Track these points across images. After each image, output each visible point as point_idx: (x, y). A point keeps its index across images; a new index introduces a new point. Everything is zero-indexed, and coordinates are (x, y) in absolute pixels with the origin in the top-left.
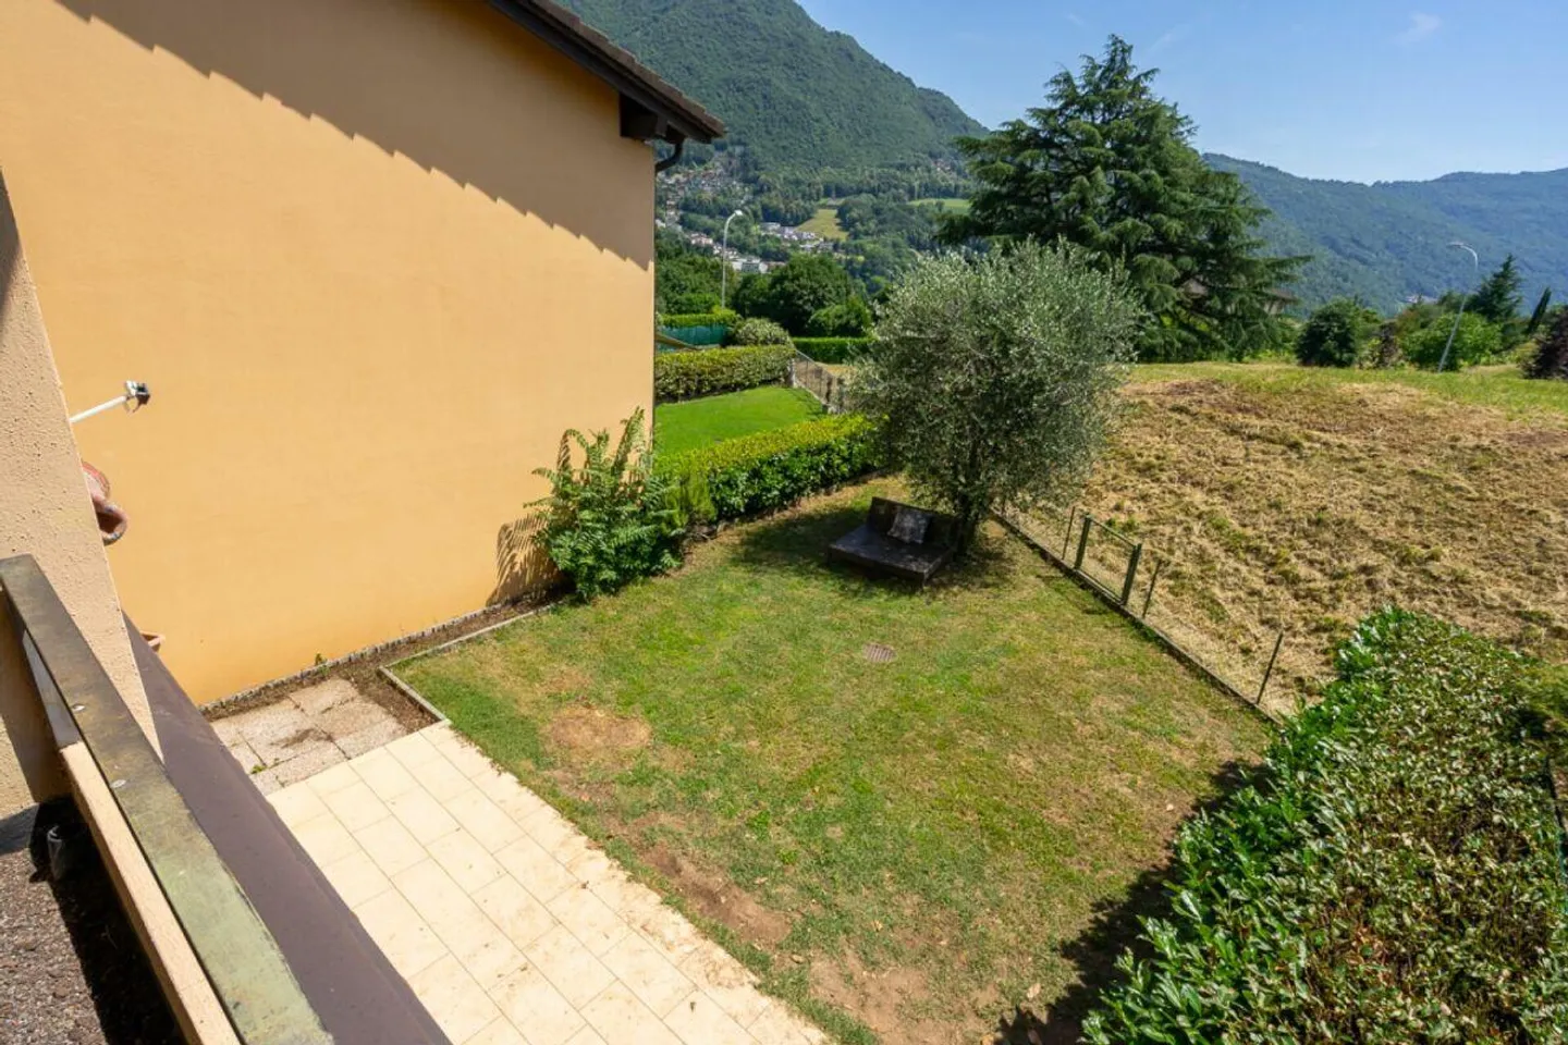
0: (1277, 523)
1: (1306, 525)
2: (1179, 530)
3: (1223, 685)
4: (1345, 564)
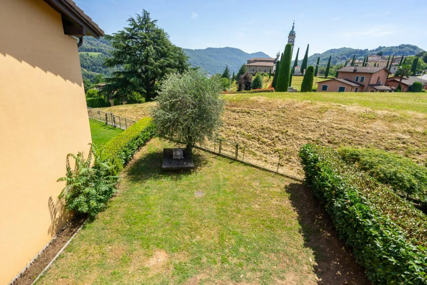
0: (255, 131)
1: (261, 130)
2: (235, 137)
3: (269, 170)
4: (273, 137)
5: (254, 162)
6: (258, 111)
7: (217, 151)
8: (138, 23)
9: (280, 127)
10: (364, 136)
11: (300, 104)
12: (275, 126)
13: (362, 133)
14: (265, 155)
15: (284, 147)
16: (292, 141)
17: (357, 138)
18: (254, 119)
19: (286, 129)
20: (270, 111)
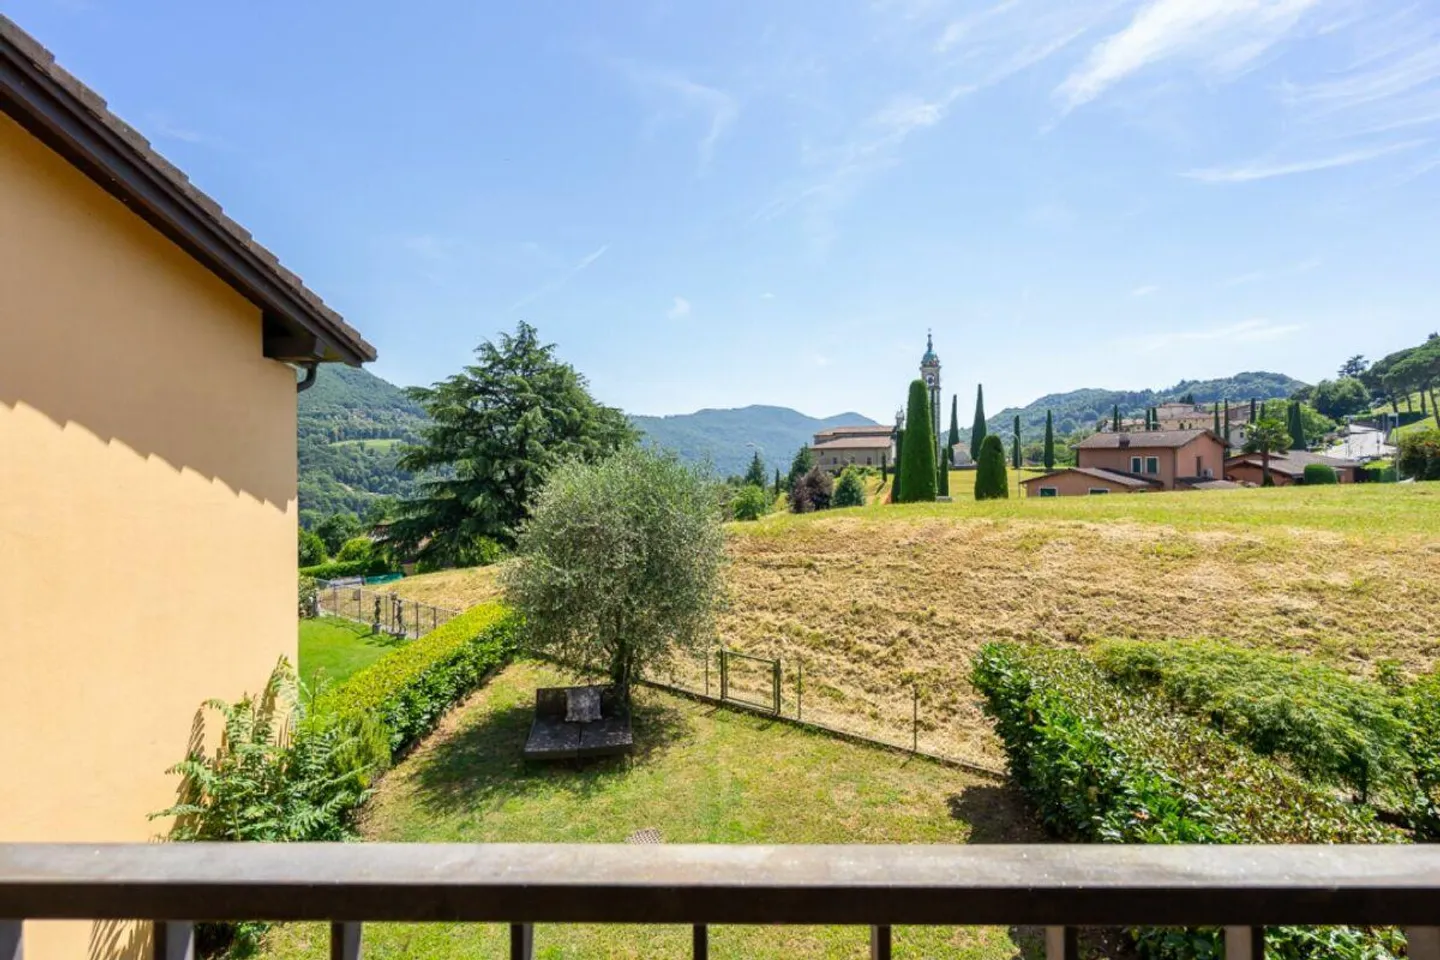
0: (832, 620)
1: (852, 616)
2: (772, 644)
3: (887, 746)
4: (890, 634)
5: (835, 722)
6: (838, 560)
7: (715, 693)
8: (505, 354)
9: (910, 602)
10: (1175, 610)
11: (962, 530)
12: (893, 602)
13: (1164, 604)
14: (870, 697)
15: (931, 664)
16: (952, 644)
17: (1153, 620)
18: (829, 585)
19: (929, 609)
20: (875, 555)
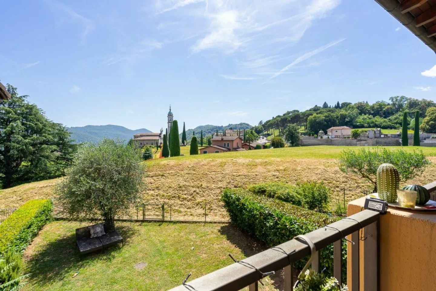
0: (173, 190)
1: (178, 188)
2: (155, 200)
4: (191, 192)
5: (182, 219)
6: (171, 173)
7: (141, 218)
9: (195, 183)
10: (255, 178)
11: (204, 162)
12: (190, 183)
13: (253, 176)
14: (189, 210)
15: (203, 198)
16: (208, 192)
17: (251, 180)
18: (170, 180)
19: (200, 184)
20: (182, 171)
